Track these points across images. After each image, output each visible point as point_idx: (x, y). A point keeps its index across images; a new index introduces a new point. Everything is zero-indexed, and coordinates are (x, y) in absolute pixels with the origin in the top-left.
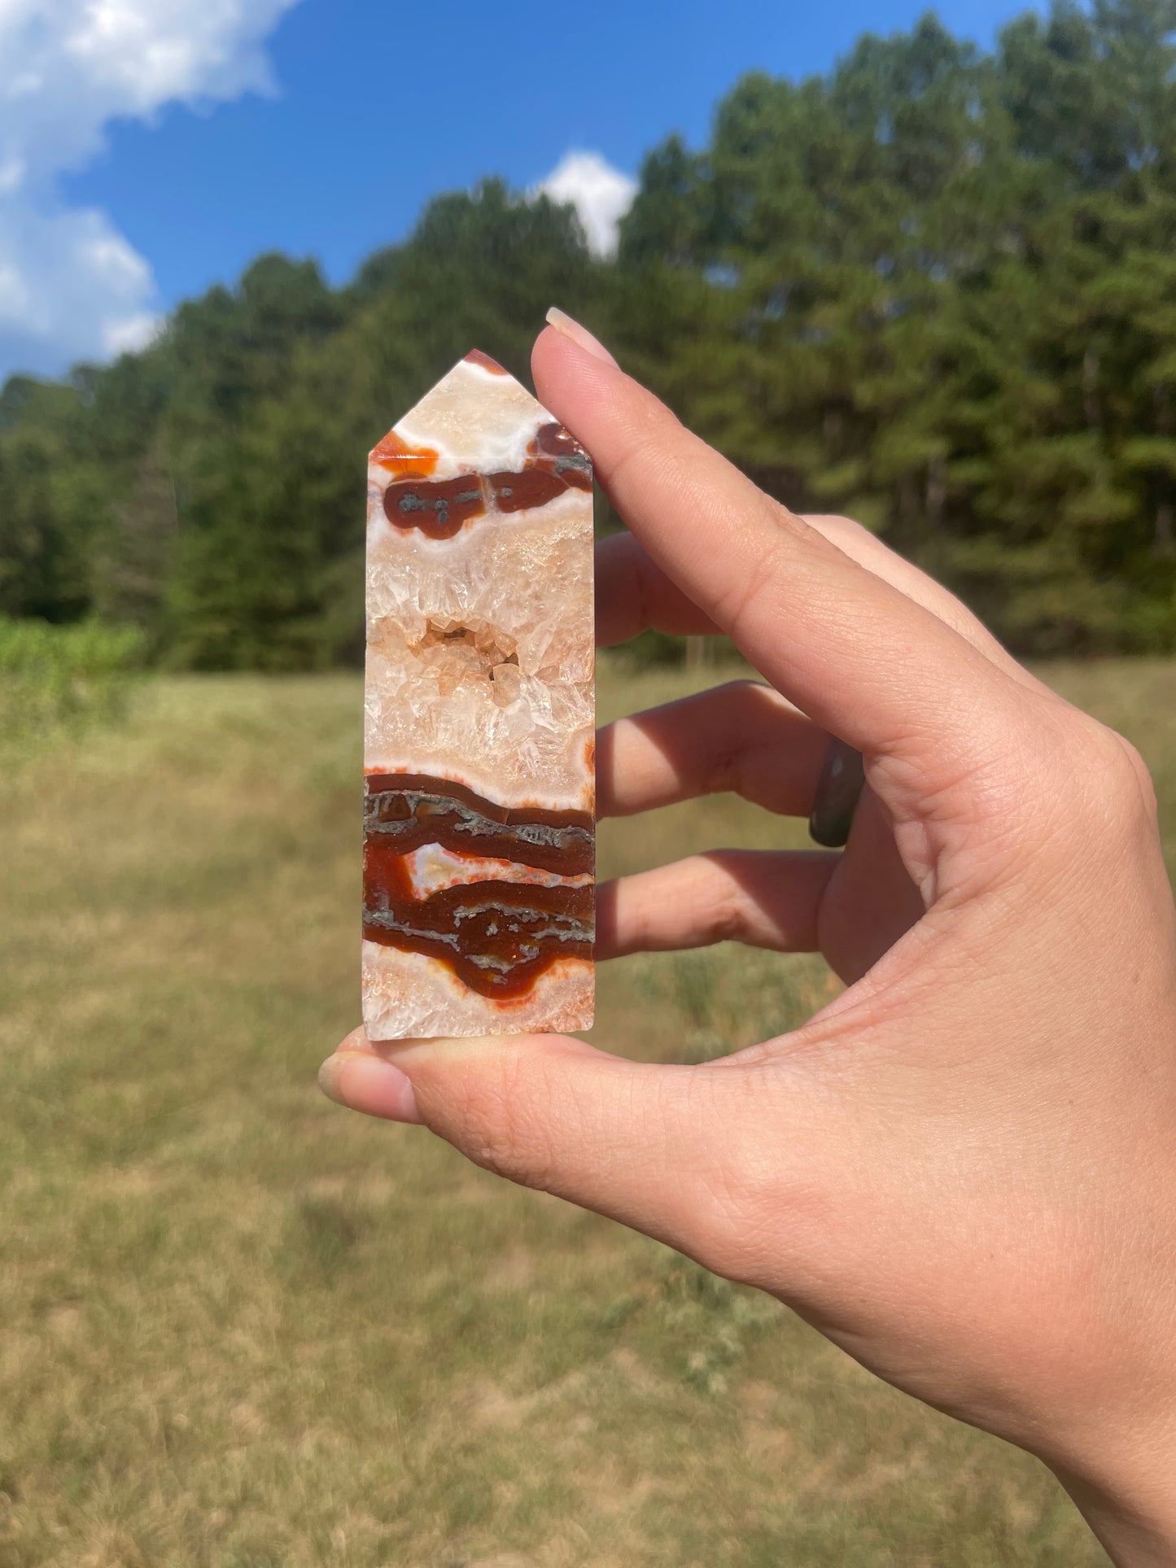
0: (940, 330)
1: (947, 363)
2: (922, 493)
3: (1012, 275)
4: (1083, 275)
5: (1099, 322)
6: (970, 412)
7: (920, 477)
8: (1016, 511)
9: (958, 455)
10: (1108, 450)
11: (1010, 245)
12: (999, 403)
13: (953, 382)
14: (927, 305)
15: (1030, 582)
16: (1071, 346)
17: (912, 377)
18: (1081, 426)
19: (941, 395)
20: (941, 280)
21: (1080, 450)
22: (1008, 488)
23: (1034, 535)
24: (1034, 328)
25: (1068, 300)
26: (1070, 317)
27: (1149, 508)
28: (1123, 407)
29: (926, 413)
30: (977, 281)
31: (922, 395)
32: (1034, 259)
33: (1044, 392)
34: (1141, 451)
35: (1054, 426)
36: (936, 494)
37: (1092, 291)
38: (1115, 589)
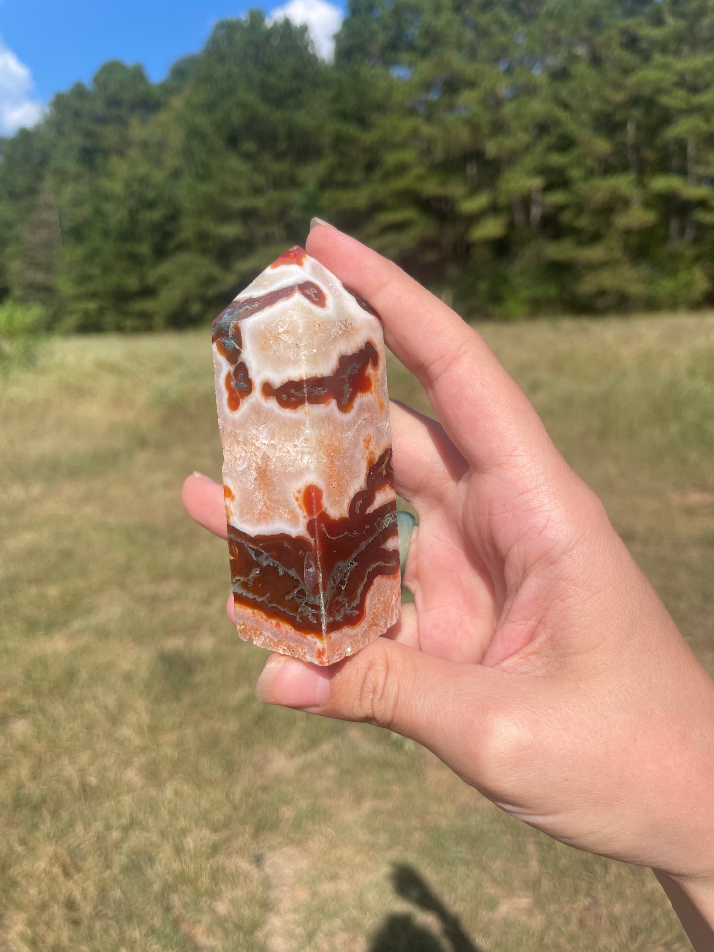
0: (538, 107)
1: (542, 128)
2: (527, 211)
3: (582, 69)
4: (626, 71)
5: (635, 101)
6: (556, 159)
7: (526, 202)
8: (584, 222)
9: (549, 188)
10: (641, 183)
11: (581, 51)
12: (574, 153)
13: (548, 140)
14: (529, 90)
15: (593, 267)
16: (619, 117)
17: (521, 138)
18: (625, 168)
19: (539, 149)
20: (538, 74)
21: (623, 183)
22: (580, 208)
23: (595, 238)
24: (596, 105)
25: (617, 86)
26: (619, 97)
27: (664, 221)
28: (650, 155)
29: (530, 160)
30: (561, 75)
31: (527, 148)
32: (596, 60)
33: (602, 146)
34: (661, 183)
35: (608, 168)
36: (536, 212)
37: (631, 81)
38: (644, 270)
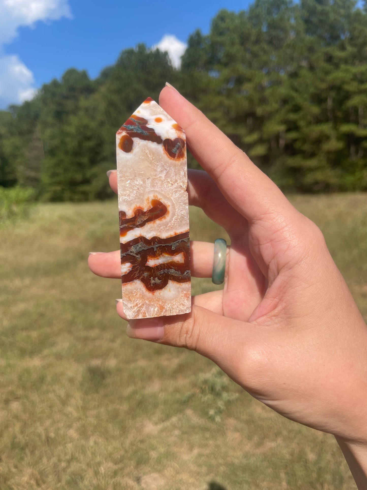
0: (283, 91)
1: (285, 101)
2: (277, 142)
3: (305, 72)
4: (327, 73)
5: (332, 88)
6: (292, 116)
7: (277, 137)
8: (307, 147)
9: (289, 130)
10: (335, 128)
11: (304, 63)
12: (301, 114)
13: (287, 107)
14: (278, 83)
15: (312, 170)
16: (324, 95)
17: (275, 106)
18: (327, 120)
19: (283, 111)
20: (283, 75)
21: (326, 128)
22: (304, 140)
23: (312, 155)
24: (312, 90)
25: (322, 81)
26: (323, 86)
27: (348, 146)
28: (340, 114)
29: (279, 117)
30: (294, 75)
31: (277, 111)
32: (312, 68)
33: (316, 110)
34: (345, 128)
35: (318, 121)
36: (282, 143)
37: (330, 78)
38: (338, 171)
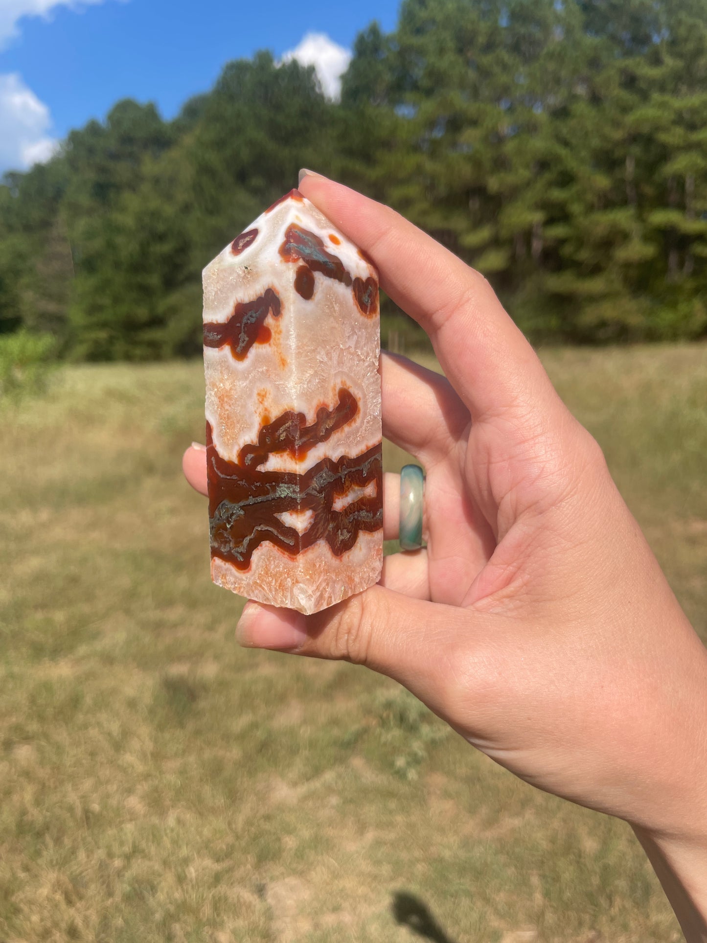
0: (539, 144)
1: (543, 164)
2: (528, 244)
3: (582, 108)
4: (625, 109)
5: (635, 138)
6: (557, 194)
7: (528, 235)
8: (584, 255)
9: (550, 221)
10: (640, 217)
11: (581, 90)
12: (575, 189)
13: (548, 176)
14: (530, 128)
15: (594, 299)
16: (618, 153)
17: (523, 173)
18: (624, 203)
19: (540, 185)
20: (539, 112)
21: (623, 217)
22: (580, 241)
23: (595, 270)
24: (595, 142)
25: (616, 124)
26: (618, 135)
27: (664, 254)
28: (649, 190)
29: (531, 195)
30: (561, 113)
31: (528, 184)
32: (595, 99)
33: (602, 182)
34: (660, 217)
35: (608, 203)
36: (537, 246)
37: (630, 119)
38: (645, 302)
